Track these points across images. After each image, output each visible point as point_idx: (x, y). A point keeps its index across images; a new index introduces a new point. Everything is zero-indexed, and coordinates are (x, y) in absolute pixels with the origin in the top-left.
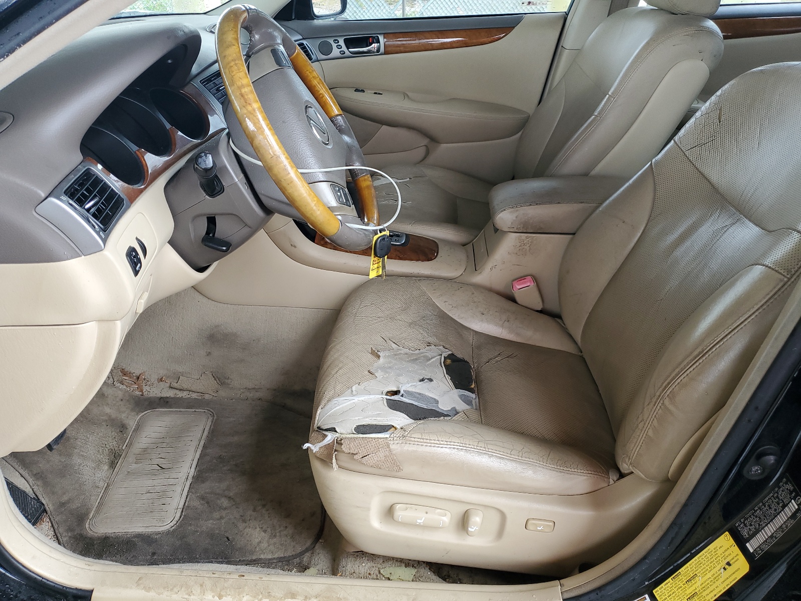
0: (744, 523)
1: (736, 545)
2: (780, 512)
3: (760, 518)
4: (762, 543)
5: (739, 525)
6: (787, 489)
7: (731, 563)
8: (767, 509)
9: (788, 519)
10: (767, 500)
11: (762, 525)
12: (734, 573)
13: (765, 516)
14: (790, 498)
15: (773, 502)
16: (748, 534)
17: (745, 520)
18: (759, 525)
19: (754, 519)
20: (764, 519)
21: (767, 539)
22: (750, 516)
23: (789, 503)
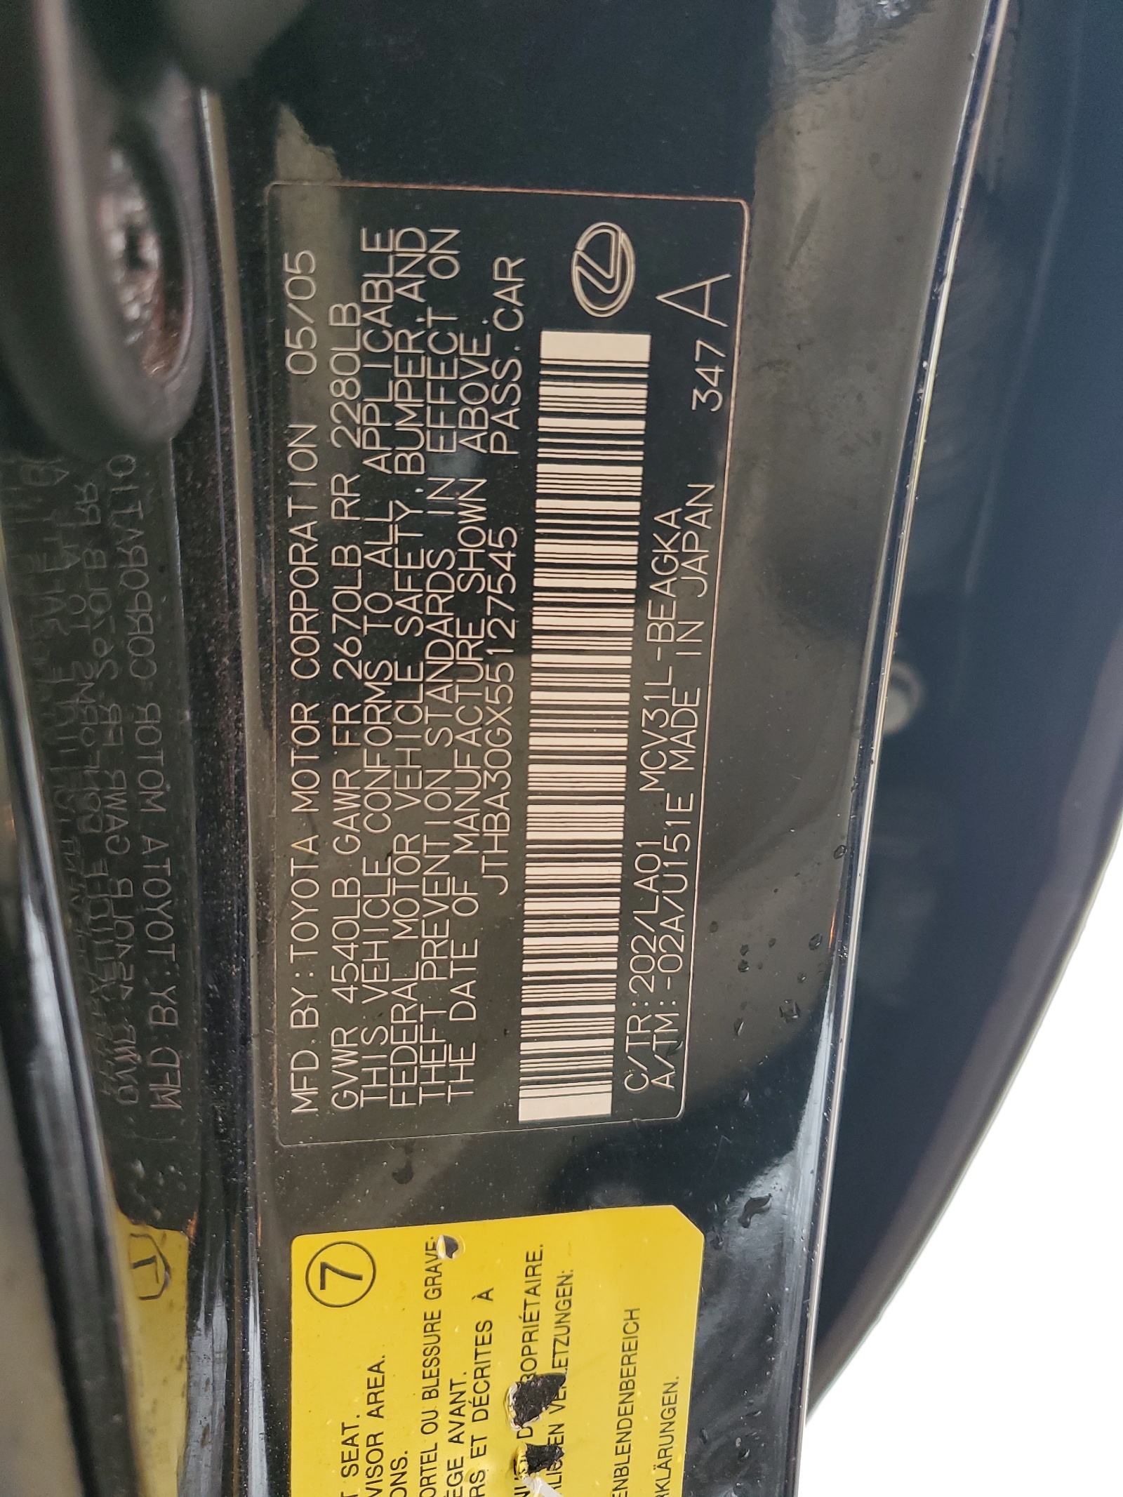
0: (336, 1013)
1: (455, 1230)
2: (526, 564)
3: (410, 821)
4: (622, 954)
5: (324, 1079)
6: (403, 313)
7: (544, 1368)
8: (395, 691)
9: (647, 539)
10: (320, 624)
11: (482, 843)
12: (627, 1389)
13: (441, 756)
14: (503, 347)
15: (377, 577)
16: (457, 1037)
17: (323, 987)
18: (464, 869)
19: (379, 885)
20: (459, 780)
21: (629, 875)
22: (327, 909)
23: (530, 410)
